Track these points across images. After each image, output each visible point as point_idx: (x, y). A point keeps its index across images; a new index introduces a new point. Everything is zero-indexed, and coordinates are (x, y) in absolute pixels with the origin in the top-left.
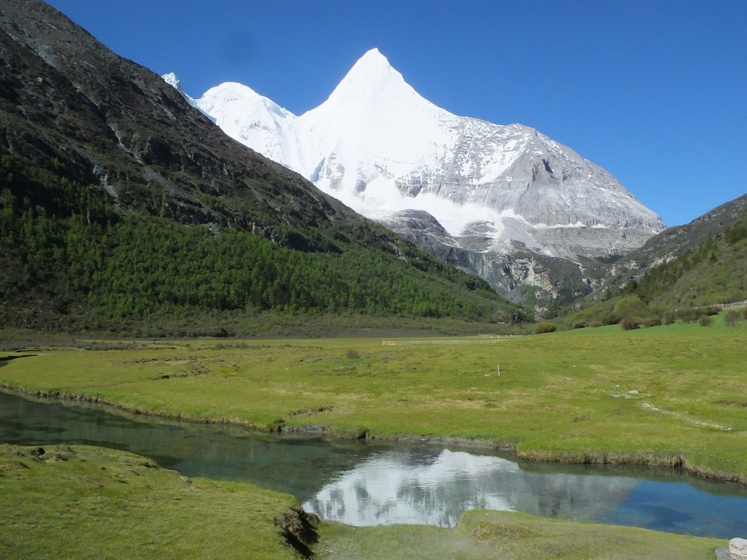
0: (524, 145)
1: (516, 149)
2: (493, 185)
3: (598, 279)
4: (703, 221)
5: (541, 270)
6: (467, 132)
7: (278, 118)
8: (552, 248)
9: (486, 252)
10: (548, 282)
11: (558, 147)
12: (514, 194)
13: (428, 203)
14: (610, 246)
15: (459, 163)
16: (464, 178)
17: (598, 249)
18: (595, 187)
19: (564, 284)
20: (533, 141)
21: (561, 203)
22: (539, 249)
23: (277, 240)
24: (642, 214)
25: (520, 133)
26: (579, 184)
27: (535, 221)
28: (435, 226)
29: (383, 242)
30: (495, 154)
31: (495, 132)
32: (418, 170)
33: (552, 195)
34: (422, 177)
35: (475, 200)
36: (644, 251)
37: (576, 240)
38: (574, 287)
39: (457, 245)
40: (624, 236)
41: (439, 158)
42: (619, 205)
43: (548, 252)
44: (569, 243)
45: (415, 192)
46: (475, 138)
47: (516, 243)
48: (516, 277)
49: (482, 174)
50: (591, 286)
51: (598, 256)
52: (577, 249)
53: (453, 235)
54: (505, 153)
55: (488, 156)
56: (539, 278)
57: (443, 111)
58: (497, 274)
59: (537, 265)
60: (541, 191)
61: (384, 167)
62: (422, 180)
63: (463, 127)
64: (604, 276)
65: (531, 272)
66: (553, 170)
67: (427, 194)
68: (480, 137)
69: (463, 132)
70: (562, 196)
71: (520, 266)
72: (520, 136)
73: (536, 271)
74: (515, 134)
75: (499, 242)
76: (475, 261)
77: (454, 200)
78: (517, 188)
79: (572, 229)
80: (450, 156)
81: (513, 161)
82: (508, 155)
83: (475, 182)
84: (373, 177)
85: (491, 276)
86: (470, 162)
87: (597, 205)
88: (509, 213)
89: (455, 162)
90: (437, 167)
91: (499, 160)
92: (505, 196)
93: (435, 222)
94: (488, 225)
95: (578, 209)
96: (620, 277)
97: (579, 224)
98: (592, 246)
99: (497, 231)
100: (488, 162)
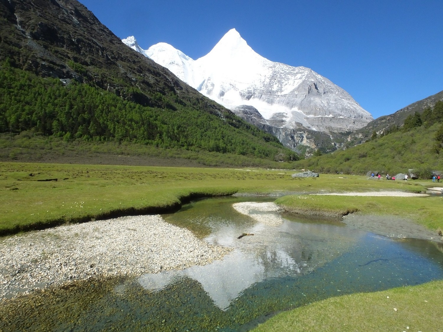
0: (305, 77)
1: (300, 78)
2: (288, 95)
3: (340, 143)
4: (404, 111)
5: (310, 137)
6: (277, 70)
7: (184, 60)
8: (316, 127)
9: (282, 127)
10: (314, 144)
11: (322, 78)
12: (299, 100)
13: (255, 103)
14: (346, 127)
15: (272, 84)
16: (274, 91)
17: (341, 128)
18: (340, 98)
19: (322, 145)
20: (309, 74)
21: (322, 105)
22: (310, 127)
23: (124, 96)
24: (363, 113)
25: (303, 71)
26: (332, 97)
27: (308, 113)
28: (257, 113)
29: (211, 108)
30: (290, 80)
31: (290, 70)
32: (251, 87)
33: (317, 101)
34: (253, 91)
35: (278, 103)
36: (367, 128)
37: (329, 123)
38: (327, 147)
39: (268, 123)
40: (354, 122)
41: (262, 82)
42: (351, 107)
43: (314, 129)
44: (325, 125)
45: (249, 98)
46: (280, 73)
47: (298, 124)
48: (297, 141)
49: (283, 90)
50: (336, 147)
51: (340, 132)
52: (329, 128)
53: (265, 118)
54: (295, 80)
55: (286, 81)
56: (309, 142)
57: (266, 59)
58: (287, 139)
59: (308, 135)
60: (312, 99)
61: (234, 85)
62: (252, 92)
63: (275, 67)
64: (343, 142)
65: (305, 138)
66: (319, 89)
67: (255, 99)
68: (283, 72)
69: (275, 69)
70: (323, 102)
71: (299, 135)
72: (303, 72)
73: (307, 138)
74: (301, 71)
75: (289, 123)
76: (276, 132)
77: (268, 102)
78: (300, 97)
79: (327, 118)
80: (268, 81)
81: (299, 84)
82: (296, 81)
83: (279, 94)
84: (228, 90)
85: (284, 140)
86: (277, 84)
87: (341, 107)
88: (295, 109)
89: (270, 84)
90: (260, 86)
91: (292, 84)
92: (294, 101)
93: (257, 112)
94: (284, 114)
95: (331, 109)
96: (353, 142)
97: (331, 116)
98: (337, 126)
99: (289, 117)
100: (286, 84)
